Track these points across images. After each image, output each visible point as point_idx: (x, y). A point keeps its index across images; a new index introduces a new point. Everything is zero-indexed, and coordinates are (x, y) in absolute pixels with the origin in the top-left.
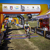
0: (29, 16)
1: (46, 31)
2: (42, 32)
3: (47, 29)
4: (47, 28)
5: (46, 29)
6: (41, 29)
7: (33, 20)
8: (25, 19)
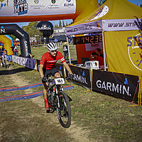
0: (45, 27)
1: (93, 70)
2: (83, 74)
3: (98, 66)
4: (97, 62)
5: (94, 65)
6: (80, 66)
7: (56, 40)
8: (32, 39)
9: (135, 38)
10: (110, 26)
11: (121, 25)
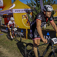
2: (7, 29)
9: (25, 15)
10: (16, 11)
11: (20, 11)
